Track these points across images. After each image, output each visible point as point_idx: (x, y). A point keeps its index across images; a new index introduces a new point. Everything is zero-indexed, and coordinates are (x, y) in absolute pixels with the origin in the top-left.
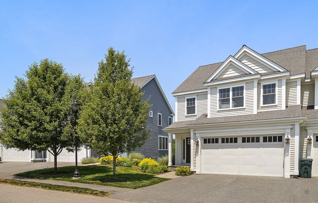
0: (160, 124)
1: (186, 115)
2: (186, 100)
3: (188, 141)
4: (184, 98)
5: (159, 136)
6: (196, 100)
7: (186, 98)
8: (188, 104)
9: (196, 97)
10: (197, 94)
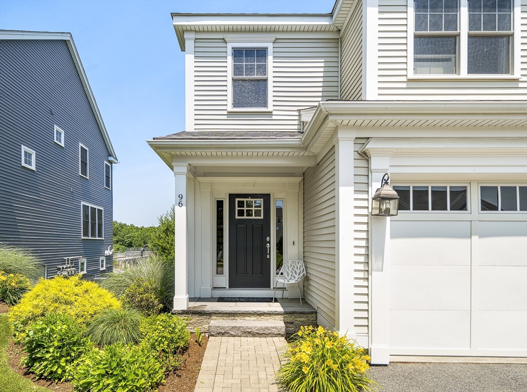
0: (84, 171)
1: (230, 108)
2: (230, 51)
3: (237, 208)
4: (224, 45)
5: (83, 203)
6: (270, 58)
7: (230, 46)
8: (237, 70)
9: (270, 46)
10: (273, 36)
